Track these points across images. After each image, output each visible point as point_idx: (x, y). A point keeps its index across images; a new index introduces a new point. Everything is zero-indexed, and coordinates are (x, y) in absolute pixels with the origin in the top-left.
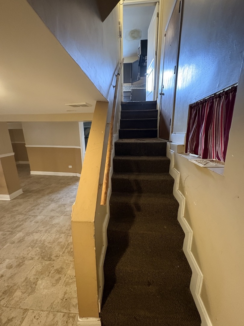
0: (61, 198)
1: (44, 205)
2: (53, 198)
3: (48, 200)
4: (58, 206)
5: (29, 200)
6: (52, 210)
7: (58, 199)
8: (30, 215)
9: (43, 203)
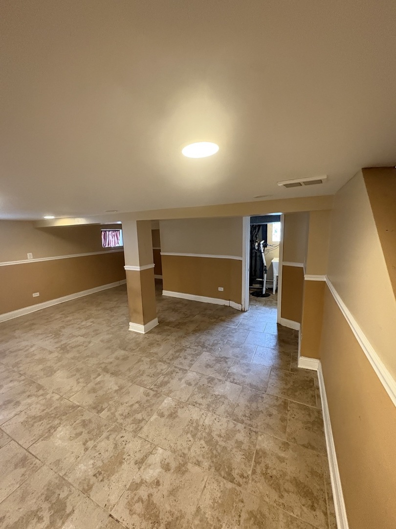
0: (217, 344)
1: (193, 353)
2: (202, 341)
3: (196, 344)
4: (214, 358)
5: (168, 337)
6: (208, 366)
7: (211, 344)
8: (176, 367)
9: (189, 348)
